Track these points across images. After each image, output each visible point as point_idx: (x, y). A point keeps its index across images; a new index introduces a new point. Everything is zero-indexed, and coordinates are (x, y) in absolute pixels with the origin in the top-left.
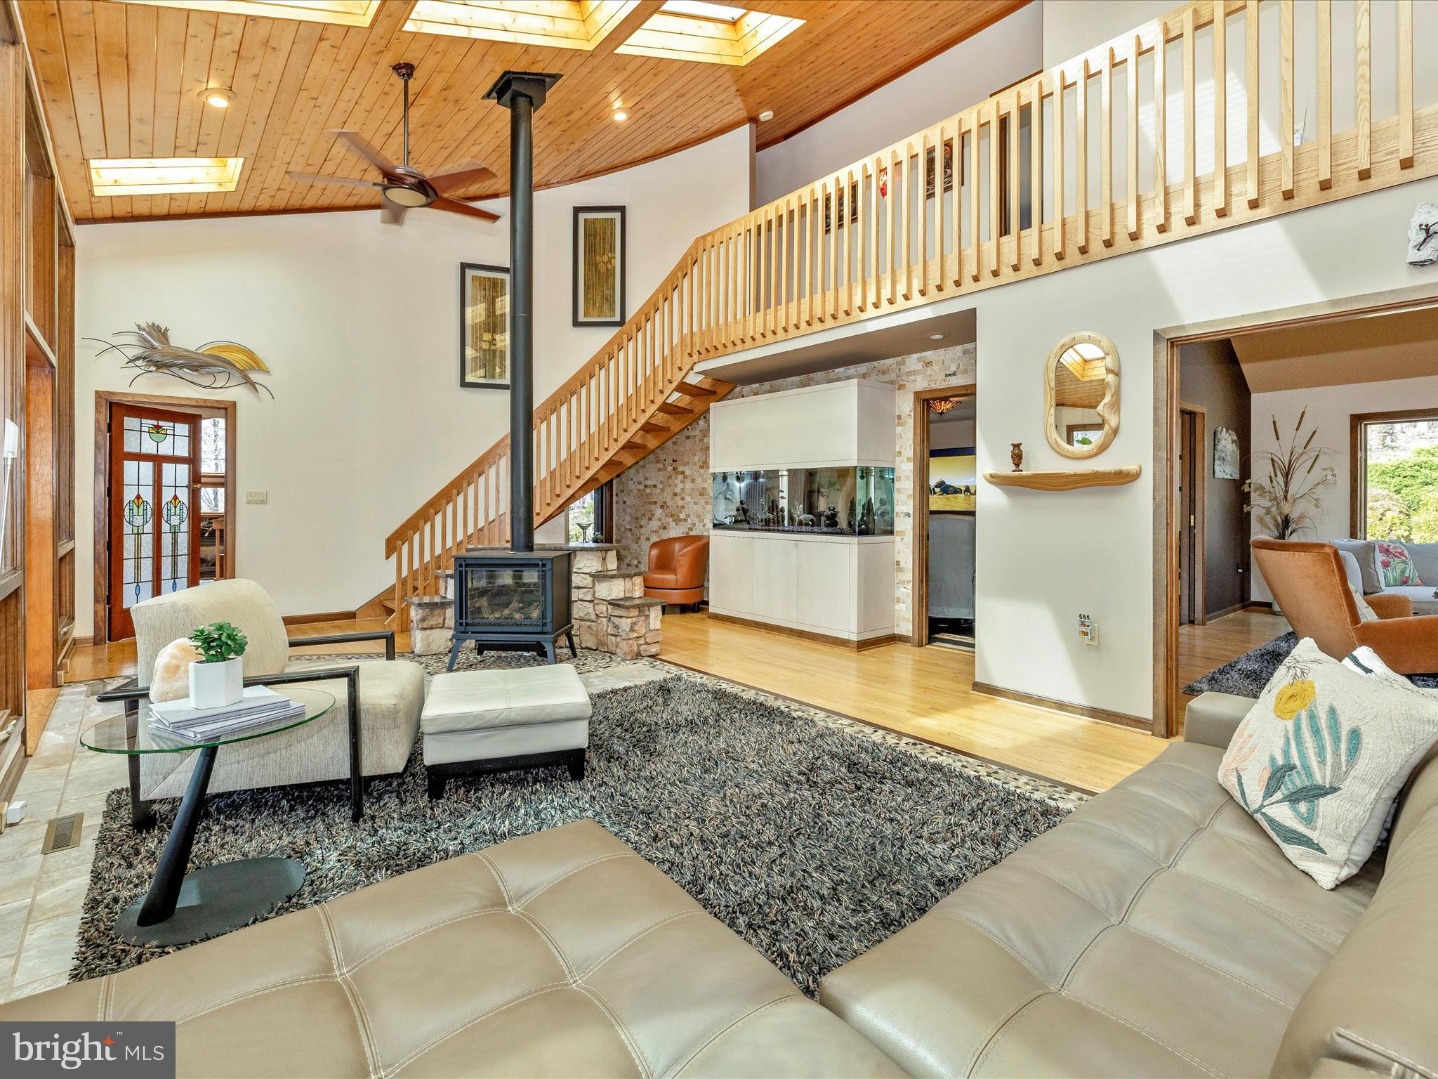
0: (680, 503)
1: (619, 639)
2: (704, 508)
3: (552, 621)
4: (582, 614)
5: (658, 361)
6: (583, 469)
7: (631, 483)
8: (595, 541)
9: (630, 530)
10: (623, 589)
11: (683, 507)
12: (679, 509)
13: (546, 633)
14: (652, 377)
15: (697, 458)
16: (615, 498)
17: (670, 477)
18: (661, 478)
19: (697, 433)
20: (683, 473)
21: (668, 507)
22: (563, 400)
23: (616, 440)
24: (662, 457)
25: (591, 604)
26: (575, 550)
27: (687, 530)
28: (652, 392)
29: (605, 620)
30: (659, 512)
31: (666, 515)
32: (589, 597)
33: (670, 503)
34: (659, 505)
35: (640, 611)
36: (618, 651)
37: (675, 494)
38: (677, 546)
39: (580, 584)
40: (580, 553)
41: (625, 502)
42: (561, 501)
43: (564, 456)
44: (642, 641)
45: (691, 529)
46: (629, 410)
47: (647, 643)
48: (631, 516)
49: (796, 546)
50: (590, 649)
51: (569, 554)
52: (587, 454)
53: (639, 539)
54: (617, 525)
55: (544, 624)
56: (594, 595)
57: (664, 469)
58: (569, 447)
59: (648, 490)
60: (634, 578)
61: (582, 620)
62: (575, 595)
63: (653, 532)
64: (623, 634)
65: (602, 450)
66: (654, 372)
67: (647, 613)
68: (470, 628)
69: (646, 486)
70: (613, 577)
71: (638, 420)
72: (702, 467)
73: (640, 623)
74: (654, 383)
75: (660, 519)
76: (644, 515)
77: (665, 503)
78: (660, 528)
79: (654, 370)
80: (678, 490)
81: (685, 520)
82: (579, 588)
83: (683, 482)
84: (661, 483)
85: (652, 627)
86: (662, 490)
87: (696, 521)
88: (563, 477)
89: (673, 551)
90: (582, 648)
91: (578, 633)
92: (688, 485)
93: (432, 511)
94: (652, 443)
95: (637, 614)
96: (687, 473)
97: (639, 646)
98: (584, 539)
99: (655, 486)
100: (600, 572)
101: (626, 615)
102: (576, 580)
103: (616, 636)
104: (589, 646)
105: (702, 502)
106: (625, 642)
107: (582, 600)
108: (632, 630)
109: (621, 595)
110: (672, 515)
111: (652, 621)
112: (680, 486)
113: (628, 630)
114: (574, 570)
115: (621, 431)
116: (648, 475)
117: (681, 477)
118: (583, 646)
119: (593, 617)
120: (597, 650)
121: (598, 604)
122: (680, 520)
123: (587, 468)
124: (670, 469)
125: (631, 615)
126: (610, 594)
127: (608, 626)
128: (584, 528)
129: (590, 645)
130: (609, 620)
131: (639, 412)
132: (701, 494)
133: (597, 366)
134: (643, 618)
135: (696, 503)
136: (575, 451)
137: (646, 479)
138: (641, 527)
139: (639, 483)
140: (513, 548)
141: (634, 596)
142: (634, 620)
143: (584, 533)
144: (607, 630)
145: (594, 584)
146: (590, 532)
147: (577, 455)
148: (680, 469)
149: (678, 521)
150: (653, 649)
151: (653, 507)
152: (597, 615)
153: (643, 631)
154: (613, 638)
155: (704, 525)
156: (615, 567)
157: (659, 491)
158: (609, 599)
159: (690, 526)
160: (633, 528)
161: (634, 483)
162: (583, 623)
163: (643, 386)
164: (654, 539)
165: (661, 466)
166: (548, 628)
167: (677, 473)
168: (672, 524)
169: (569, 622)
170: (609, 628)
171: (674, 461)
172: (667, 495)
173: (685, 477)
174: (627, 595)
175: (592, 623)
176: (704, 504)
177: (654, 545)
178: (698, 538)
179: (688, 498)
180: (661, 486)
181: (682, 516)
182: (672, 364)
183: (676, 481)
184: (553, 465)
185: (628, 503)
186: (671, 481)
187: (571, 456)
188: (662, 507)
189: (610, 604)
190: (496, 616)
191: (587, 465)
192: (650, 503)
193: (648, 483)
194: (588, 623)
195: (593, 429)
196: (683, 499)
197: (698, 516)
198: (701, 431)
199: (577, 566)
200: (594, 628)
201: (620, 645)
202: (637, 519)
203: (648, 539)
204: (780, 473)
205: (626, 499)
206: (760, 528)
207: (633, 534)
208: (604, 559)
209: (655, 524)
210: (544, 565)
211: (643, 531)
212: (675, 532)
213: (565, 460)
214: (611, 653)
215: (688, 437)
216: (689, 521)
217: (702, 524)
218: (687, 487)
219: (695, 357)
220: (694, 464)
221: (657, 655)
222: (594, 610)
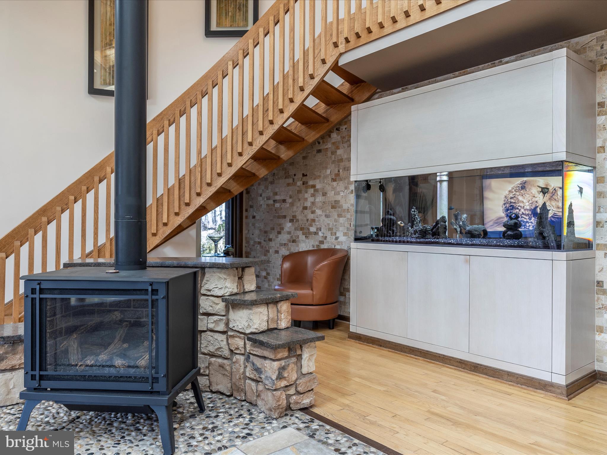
0: (311, 216)
1: (261, 387)
2: (336, 221)
3: (167, 376)
4: (212, 349)
5: (298, 55)
6: (215, 176)
7: (260, 198)
8: (227, 253)
9: (260, 243)
10: (266, 318)
11: (313, 220)
12: (309, 222)
13: (158, 393)
14: (291, 73)
15: (328, 172)
16: (244, 214)
17: (299, 192)
18: (290, 193)
19: (329, 145)
20: (314, 186)
21: (298, 221)
22: (193, 101)
23: (251, 144)
24: (292, 172)
25: (224, 337)
26: (203, 268)
27: (317, 243)
28: (292, 88)
29: (242, 358)
30: (288, 226)
31: (296, 229)
32: (221, 327)
33: (299, 217)
34: (288, 219)
35: (290, 350)
36: (259, 403)
37: (305, 208)
38: (310, 260)
39: (210, 310)
40: (211, 270)
41: (254, 217)
42: (190, 210)
43: (194, 161)
44: (292, 391)
45: (322, 242)
46: (266, 111)
47: (298, 393)
48: (260, 230)
49: (468, 262)
50: (222, 394)
51: (195, 273)
52: (219, 159)
53: (268, 251)
54: (246, 238)
55: (155, 380)
56: (227, 324)
57: (294, 183)
58: (199, 152)
59: (277, 205)
60: (279, 305)
61: (212, 355)
62: (203, 323)
63: (281, 245)
64: (267, 382)
65: (236, 155)
66: (294, 67)
67: (299, 352)
68: (45, 384)
69: (274, 201)
70: (253, 304)
71: (275, 122)
72: (334, 180)
73: (290, 368)
74: (294, 80)
75: (289, 233)
76: (273, 229)
77: (294, 216)
78: (289, 241)
79: (294, 66)
80: (308, 204)
81: (316, 233)
82: (208, 314)
83: (313, 195)
84: (291, 197)
85: (305, 370)
86: (292, 204)
87: (328, 234)
88: (193, 185)
89: (306, 264)
90: (212, 392)
91: (207, 372)
92: (319, 199)
93: (44, 219)
94: (285, 154)
95: (286, 354)
96: (318, 186)
97: (288, 397)
98: (216, 251)
99: (284, 201)
100: (236, 294)
101: (272, 357)
102: (205, 304)
103: (257, 381)
104: (222, 390)
105: (335, 215)
106: (270, 394)
107: (212, 331)
108: (280, 377)
109: (264, 327)
110: (302, 229)
111: (304, 362)
112: (311, 199)
113: (274, 377)
114: (203, 291)
115: (257, 134)
116: (277, 190)
117: (311, 191)
118: (214, 389)
119: (226, 353)
120: (231, 395)
121: (233, 337)
122: (311, 233)
123: (220, 175)
124: (299, 183)
125: (279, 356)
126: (249, 326)
127: (246, 367)
128: (216, 241)
129: (221, 388)
130: (248, 359)
131: (277, 112)
132: (333, 207)
133: (230, 63)
134: (294, 360)
135: (327, 216)
136: (206, 157)
137: (276, 194)
138: (270, 240)
139: (268, 198)
140: (117, 265)
141: (280, 327)
142: (283, 363)
143: (216, 246)
144: (244, 373)
145: (228, 311)
146: (222, 245)
147: (209, 160)
148: (311, 183)
149: (308, 234)
150: (306, 401)
151: (282, 221)
152: (231, 351)
153: (294, 376)
154: (253, 384)
155: (337, 238)
156: (253, 287)
157: (288, 205)
158: (248, 331)
159: (321, 239)
160: (262, 241)
161: (263, 199)
162: (213, 359)
163: (281, 84)
164: (284, 252)
165: (290, 181)
166: (161, 386)
167: (307, 187)
168: (302, 237)
169: (194, 364)
170: (248, 369)
171: (304, 175)
172: (297, 210)
173: (316, 191)
174: (272, 326)
175: (225, 362)
176: (336, 217)
177: (285, 258)
178: (332, 252)
179: (319, 212)
180: (290, 201)
181: (313, 229)
182: (314, 58)
183: (306, 195)
184: (182, 172)
185: (257, 217)
186: (300, 196)
187: (201, 162)
188: (291, 221)
189: (249, 339)
190: (89, 362)
191: (219, 171)
192: (279, 217)
193: (277, 198)
194: (220, 360)
195: (226, 132)
196: (313, 212)
197: (330, 229)
198: (334, 143)
199: (206, 287)
200: (228, 368)
201: (263, 396)
202: (266, 232)
203: (277, 252)
204: (438, 179)
205: (255, 214)
206: (414, 240)
207: (262, 247)
208: (240, 278)
209: (284, 237)
210: (155, 292)
211: (272, 244)
212: (305, 245)
213: (195, 166)
214: (251, 403)
215: (319, 151)
216: (320, 234)
217: (334, 237)
218: (317, 200)
219: (342, 47)
220: (326, 177)
221: (311, 407)
222: (228, 344)
